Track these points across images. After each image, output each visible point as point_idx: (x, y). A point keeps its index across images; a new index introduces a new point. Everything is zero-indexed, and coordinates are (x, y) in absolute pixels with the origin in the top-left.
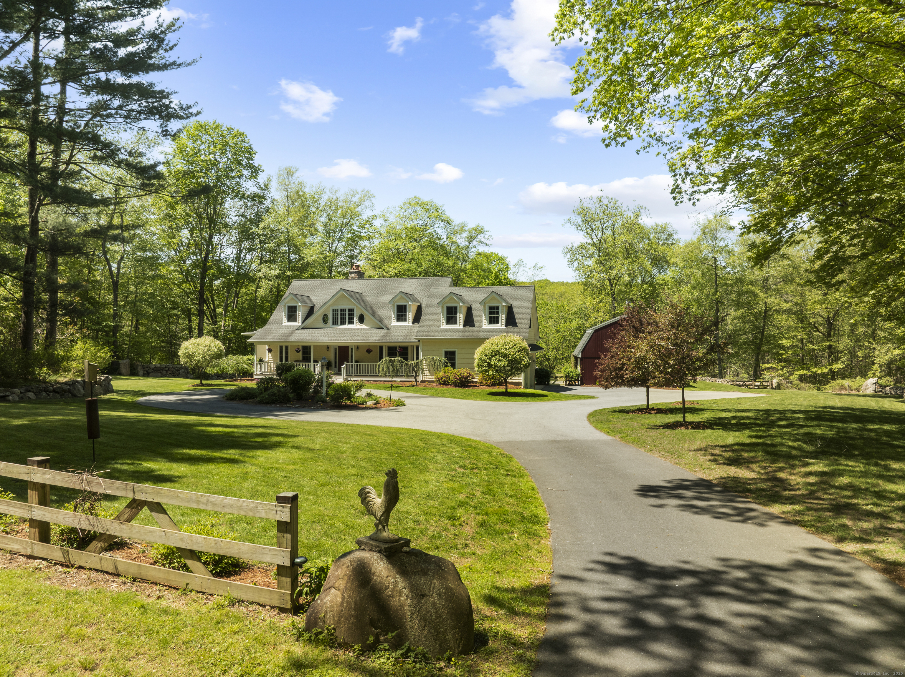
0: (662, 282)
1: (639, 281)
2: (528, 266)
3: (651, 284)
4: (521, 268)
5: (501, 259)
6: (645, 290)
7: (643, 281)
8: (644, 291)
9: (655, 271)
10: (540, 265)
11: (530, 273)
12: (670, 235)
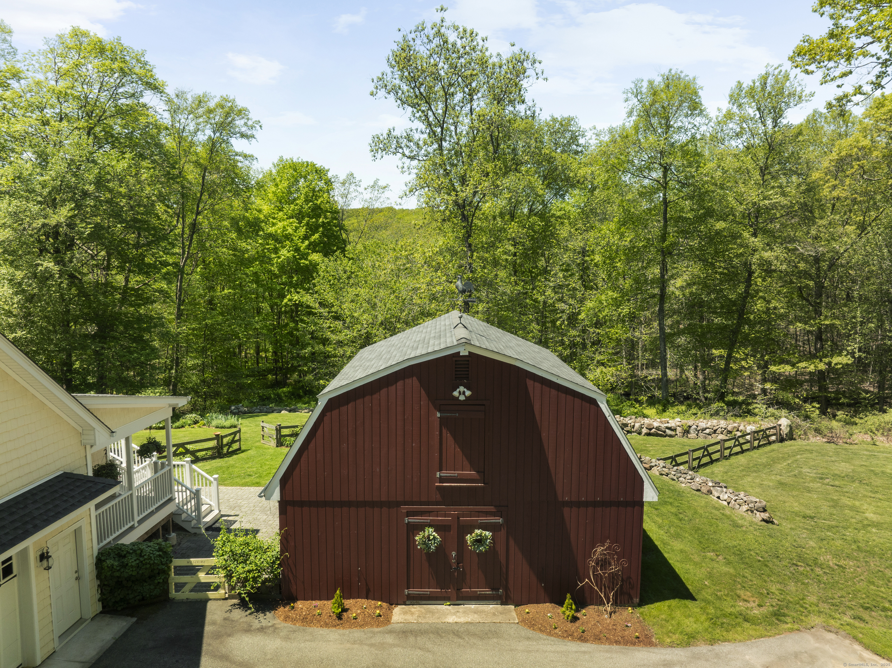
0: (559, 214)
1: (526, 211)
2: (364, 185)
3: (542, 216)
4: (352, 188)
5: (320, 173)
6: (534, 224)
7: (531, 210)
8: (531, 227)
9: (548, 196)
10: (382, 183)
11: (367, 195)
12: (574, 139)
